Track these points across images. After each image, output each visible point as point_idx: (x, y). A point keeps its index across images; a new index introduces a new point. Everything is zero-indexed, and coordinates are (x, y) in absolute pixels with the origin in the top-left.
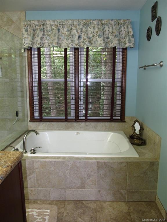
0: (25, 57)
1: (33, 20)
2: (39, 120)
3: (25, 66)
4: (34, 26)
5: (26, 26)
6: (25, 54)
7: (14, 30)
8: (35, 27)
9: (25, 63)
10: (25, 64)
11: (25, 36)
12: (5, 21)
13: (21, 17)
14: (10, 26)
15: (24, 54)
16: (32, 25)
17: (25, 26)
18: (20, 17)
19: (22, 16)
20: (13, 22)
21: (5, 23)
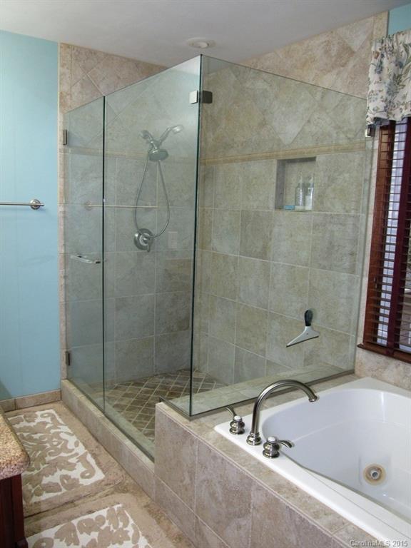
0: (373, 151)
1: (399, 33)
2: (384, 351)
3: (371, 177)
4: (402, 49)
5: (379, 58)
6: (373, 143)
7: (353, 76)
8: (404, 53)
9: (371, 170)
10: (371, 174)
11: (373, 87)
12: (333, 55)
13: (374, 33)
14: (343, 66)
15: (369, 144)
16: (396, 48)
17: (376, 58)
18: (372, 33)
19: (377, 29)
20: (353, 53)
21: (333, 59)
